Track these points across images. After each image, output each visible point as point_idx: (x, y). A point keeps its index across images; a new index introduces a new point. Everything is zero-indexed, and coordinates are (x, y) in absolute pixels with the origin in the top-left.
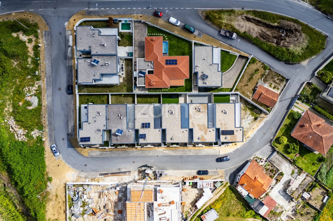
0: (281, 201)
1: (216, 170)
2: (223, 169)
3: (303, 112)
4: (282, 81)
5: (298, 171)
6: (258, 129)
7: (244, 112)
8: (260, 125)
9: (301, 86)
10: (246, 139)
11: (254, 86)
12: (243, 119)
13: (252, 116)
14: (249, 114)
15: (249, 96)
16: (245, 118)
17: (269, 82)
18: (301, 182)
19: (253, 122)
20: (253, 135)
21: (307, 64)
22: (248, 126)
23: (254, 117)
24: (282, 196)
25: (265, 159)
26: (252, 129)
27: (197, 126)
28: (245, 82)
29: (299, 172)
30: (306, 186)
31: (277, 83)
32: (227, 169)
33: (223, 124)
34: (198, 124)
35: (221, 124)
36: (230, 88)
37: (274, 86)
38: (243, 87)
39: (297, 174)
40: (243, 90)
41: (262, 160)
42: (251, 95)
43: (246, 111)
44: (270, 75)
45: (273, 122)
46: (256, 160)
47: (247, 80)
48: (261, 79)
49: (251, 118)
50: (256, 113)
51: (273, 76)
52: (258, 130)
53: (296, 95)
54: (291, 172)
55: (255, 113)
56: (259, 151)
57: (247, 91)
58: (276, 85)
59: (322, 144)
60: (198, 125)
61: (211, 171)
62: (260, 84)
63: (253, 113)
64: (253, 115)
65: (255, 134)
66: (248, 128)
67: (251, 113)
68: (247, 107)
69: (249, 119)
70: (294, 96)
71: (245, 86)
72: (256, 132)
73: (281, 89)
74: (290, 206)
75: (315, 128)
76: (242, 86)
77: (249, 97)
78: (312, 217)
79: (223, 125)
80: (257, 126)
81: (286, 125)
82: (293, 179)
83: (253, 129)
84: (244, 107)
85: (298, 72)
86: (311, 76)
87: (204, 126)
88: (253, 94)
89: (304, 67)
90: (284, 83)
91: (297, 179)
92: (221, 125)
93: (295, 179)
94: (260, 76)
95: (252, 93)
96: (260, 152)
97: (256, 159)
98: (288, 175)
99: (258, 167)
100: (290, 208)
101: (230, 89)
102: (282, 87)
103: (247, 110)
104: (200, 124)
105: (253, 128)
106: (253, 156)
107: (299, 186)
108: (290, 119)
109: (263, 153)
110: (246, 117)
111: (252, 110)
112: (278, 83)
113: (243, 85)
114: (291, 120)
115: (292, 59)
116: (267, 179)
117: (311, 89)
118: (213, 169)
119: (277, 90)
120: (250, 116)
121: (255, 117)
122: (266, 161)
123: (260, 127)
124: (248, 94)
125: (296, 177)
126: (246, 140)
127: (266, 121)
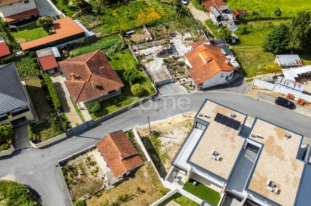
0: (181, 48)
1: (260, 99)
2: (247, 96)
3: (81, 110)
4: (71, 169)
5: (142, 60)
6: (161, 120)
7: (169, 154)
8: (156, 123)
9: (51, 145)
10: (189, 116)
11: (128, 182)
12: (178, 144)
13: (161, 142)
14: (163, 146)
15: (147, 168)
16: (173, 144)
17: (95, 178)
18: (147, 49)
19: (165, 132)
20: (176, 116)
21: (9, 175)
22: (176, 131)
23: (159, 138)
24: (177, 51)
25: (178, 83)
26: (172, 123)
27: (286, 158)
28: (140, 198)
29: (141, 57)
30: (145, 44)
31: (83, 170)
32: (240, 94)
33: (228, 139)
34: (283, 161)
35: (232, 140)
36: (177, 202)
37: (91, 167)
38: (148, 191)
39: (146, 57)
40: (153, 185)
41: (183, 82)
42: (144, 169)
43: (166, 154)
44: (83, 189)
45: (133, 118)
46: (191, 86)
47: (132, 199)
48: (106, 189)
49: (163, 140)
50: (150, 142)
51: (79, 186)
52: (163, 119)
53: (69, 136)
54: (151, 62)
55: (153, 143)
56: (180, 94)
57: (146, 181)
58: (86, 167)
59: (94, 58)
60: (282, 158)
61: (269, 100)
62: (114, 178)
63: (156, 145)
64: (158, 144)
65: (171, 116)
66: (177, 129)
67: (158, 146)
68: (159, 159)
69: (168, 140)
70: (74, 137)
71: (144, 192)
72: (169, 118)
73: (85, 156)
74: (174, 41)
75: (86, 76)
76: (151, 194)
77: (149, 169)
78: (157, 27)
79: (230, 136)
80: (161, 124)
81: (118, 106)
82: (154, 55)
83: (170, 123)
84: (165, 162)
85: (33, 170)
86: (21, 151)
87: (271, 152)
88: (139, 168)
89: (17, 172)
90: (70, 163)
91: (149, 53)
92: (234, 138)
93: (151, 54)
94: (101, 195)
95: (138, 172)
96: (178, 93)
97: (190, 88)
98: (156, 60)
99: (196, 74)
100: (176, 40)
101: (178, 199)
102: (80, 157)
103: (163, 155)
104: (278, 160)
105: (169, 125)
106: (192, 92)
107: (152, 46)
108: (107, 110)
109: (176, 90)
110: (171, 145)
111: (155, 150)
112: (81, 168)
113: (145, 195)
114: (106, 108)
115: (21, 194)
116: (192, 58)
117: (40, 134)
118: (264, 102)
119: (91, 157)
120: (162, 143)
121: (157, 138)
122: (178, 79)
123: (157, 122)
124: (147, 172)
125: (149, 55)
126: (190, 114)
127: (144, 124)
